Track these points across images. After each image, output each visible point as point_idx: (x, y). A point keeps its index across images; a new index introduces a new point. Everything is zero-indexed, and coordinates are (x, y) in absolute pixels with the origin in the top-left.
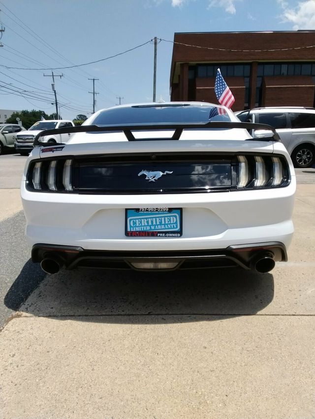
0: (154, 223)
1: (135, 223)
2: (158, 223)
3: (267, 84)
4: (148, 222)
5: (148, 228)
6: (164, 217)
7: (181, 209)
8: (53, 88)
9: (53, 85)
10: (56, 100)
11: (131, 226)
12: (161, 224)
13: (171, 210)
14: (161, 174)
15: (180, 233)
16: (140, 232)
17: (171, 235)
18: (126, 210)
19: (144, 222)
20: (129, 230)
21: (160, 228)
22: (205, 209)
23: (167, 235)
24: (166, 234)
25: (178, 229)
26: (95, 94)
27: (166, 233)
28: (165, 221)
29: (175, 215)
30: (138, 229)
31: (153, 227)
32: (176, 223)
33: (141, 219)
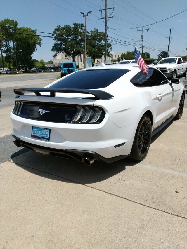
0: (41, 133)
1: (35, 132)
2: (42, 134)
4: (39, 132)
6: (44, 131)
7: (50, 130)
8: (142, 38)
9: (142, 36)
10: (143, 45)
11: (33, 133)
13: (46, 129)
14: (45, 112)
15: (48, 139)
17: (45, 139)
18: (33, 127)
20: (33, 135)
21: (42, 136)
24: (44, 139)
25: (48, 137)
26: (170, 38)
28: (44, 133)
29: (48, 132)
30: (35, 135)
31: (40, 135)
32: (48, 134)
33: (37, 130)
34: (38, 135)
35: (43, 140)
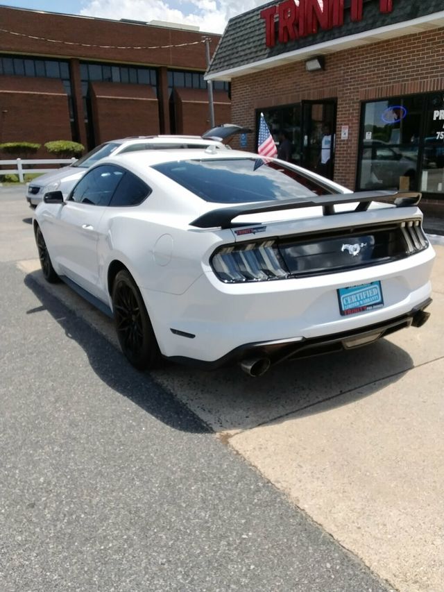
0: (362, 298)
1: (347, 301)
2: (364, 297)
3: (96, 93)
4: (357, 298)
5: (358, 304)
6: (368, 290)
7: (379, 283)
11: (344, 305)
12: (367, 298)
13: (372, 283)
14: (359, 247)
15: (382, 303)
16: (351, 309)
17: (376, 307)
18: (338, 290)
19: (354, 299)
20: (343, 309)
21: (367, 302)
22: (398, 277)
23: (374, 307)
25: (380, 300)
27: (372, 305)
28: (369, 293)
29: (376, 288)
30: (350, 306)
31: (361, 302)
32: (378, 294)
33: (351, 296)
34: (357, 305)
35: (373, 310)
